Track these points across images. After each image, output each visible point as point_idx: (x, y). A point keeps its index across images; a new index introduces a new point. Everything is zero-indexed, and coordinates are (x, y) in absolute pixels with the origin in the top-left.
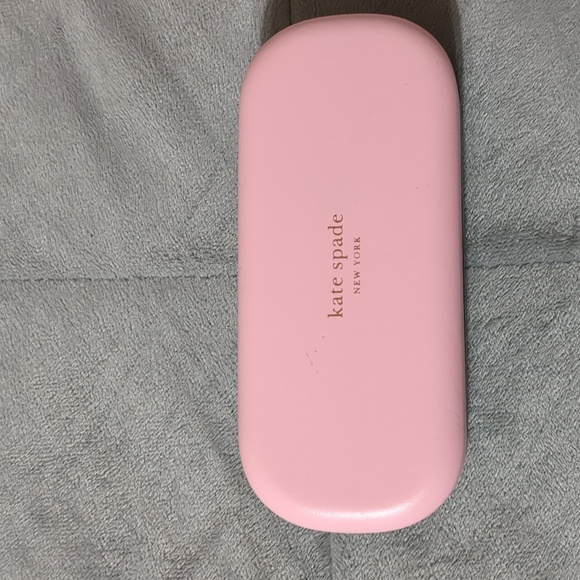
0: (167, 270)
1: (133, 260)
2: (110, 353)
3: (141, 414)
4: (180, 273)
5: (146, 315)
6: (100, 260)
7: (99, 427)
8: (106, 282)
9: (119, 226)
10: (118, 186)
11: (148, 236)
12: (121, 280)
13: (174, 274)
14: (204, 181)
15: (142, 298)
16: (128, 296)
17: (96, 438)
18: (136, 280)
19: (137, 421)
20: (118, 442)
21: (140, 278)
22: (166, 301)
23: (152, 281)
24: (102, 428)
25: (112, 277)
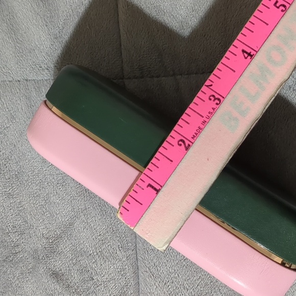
0: (42, 76)
1: (22, 70)
2: (11, 123)
3: (29, 157)
4: (49, 77)
5: (30, 102)
6: (3, 70)
7: (5, 165)
8: (8, 83)
9: (14, 50)
10: (13, 26)
11: (30, 56)
12: (16, 81)
13: (46, 78)
14: (61, 23)
15: (28, 91)
16: (20, 90)
17: (4, 171)
18: (25, 81)
19: (27, 161)
20: (17, 173)
21: (27, 80)
22: (41, 93)
23: (33, 82)
24: (7, 165)
25: (11, 79)
